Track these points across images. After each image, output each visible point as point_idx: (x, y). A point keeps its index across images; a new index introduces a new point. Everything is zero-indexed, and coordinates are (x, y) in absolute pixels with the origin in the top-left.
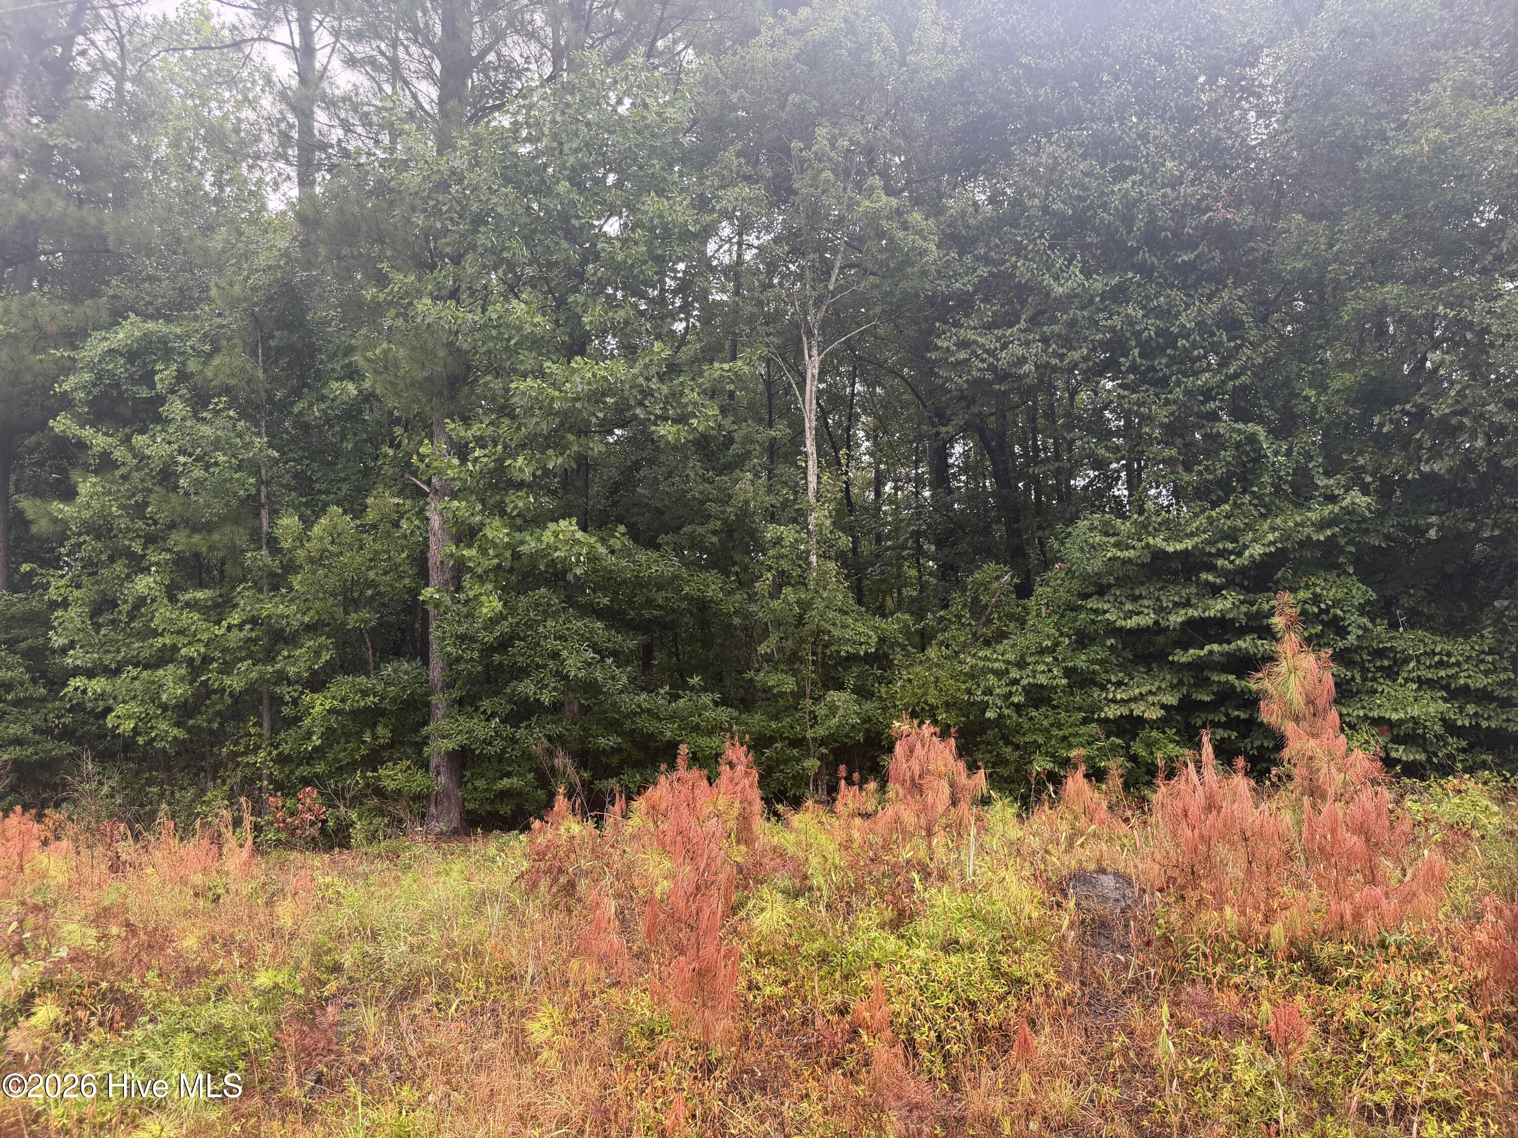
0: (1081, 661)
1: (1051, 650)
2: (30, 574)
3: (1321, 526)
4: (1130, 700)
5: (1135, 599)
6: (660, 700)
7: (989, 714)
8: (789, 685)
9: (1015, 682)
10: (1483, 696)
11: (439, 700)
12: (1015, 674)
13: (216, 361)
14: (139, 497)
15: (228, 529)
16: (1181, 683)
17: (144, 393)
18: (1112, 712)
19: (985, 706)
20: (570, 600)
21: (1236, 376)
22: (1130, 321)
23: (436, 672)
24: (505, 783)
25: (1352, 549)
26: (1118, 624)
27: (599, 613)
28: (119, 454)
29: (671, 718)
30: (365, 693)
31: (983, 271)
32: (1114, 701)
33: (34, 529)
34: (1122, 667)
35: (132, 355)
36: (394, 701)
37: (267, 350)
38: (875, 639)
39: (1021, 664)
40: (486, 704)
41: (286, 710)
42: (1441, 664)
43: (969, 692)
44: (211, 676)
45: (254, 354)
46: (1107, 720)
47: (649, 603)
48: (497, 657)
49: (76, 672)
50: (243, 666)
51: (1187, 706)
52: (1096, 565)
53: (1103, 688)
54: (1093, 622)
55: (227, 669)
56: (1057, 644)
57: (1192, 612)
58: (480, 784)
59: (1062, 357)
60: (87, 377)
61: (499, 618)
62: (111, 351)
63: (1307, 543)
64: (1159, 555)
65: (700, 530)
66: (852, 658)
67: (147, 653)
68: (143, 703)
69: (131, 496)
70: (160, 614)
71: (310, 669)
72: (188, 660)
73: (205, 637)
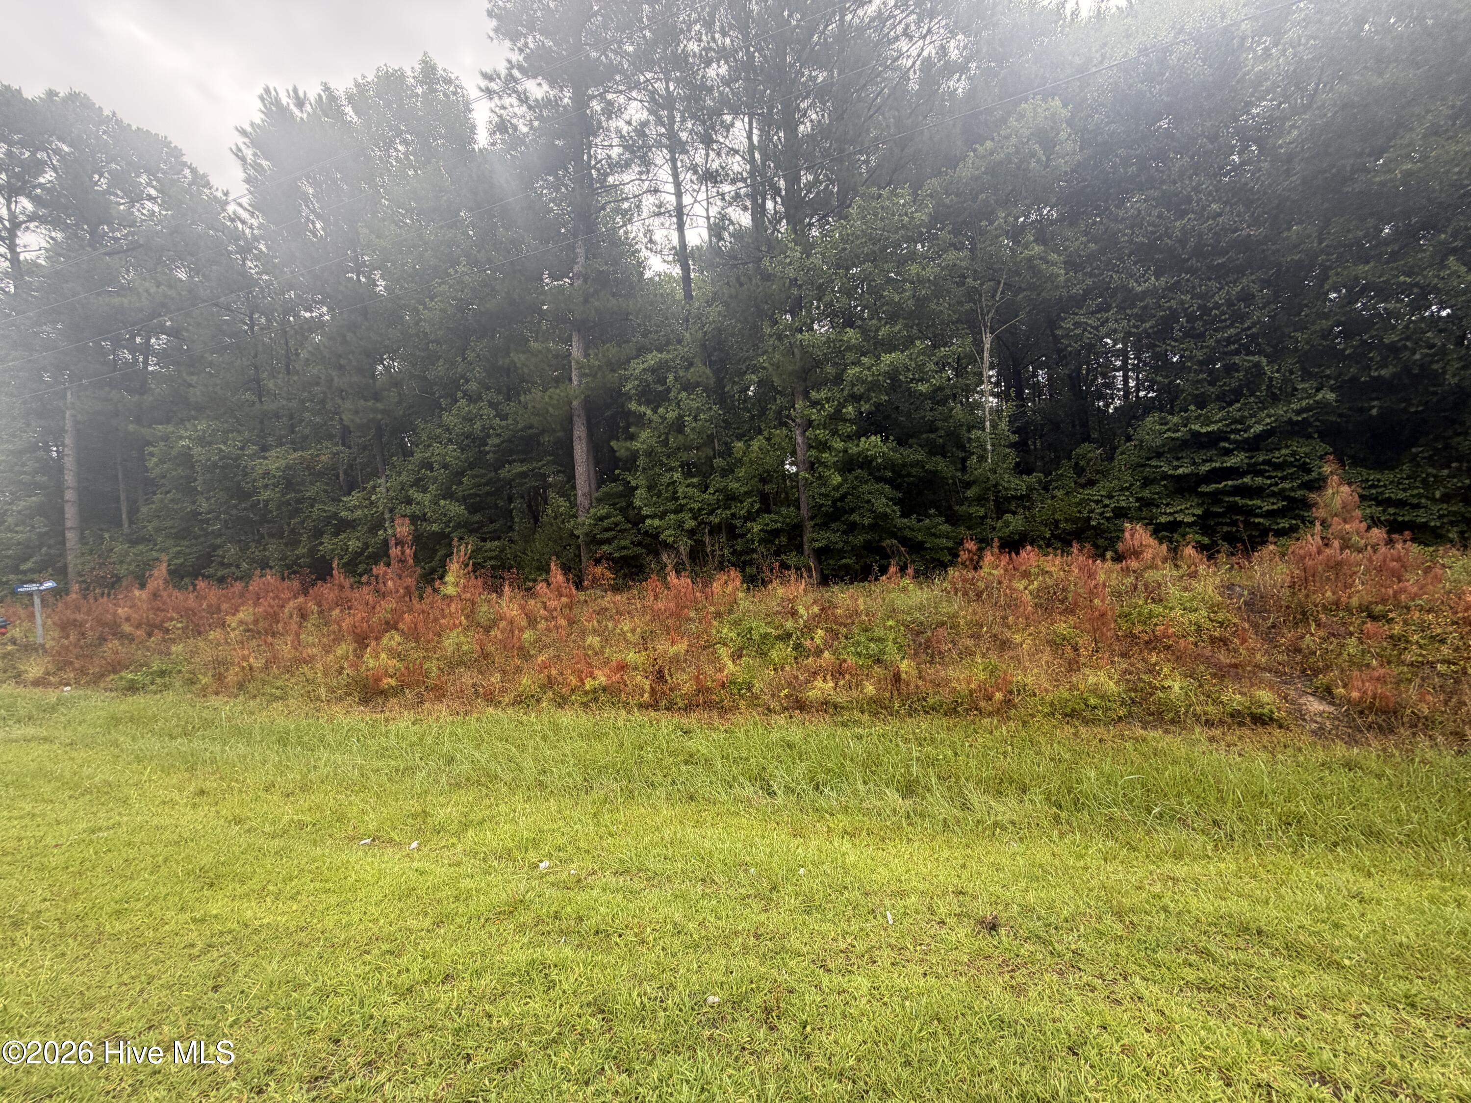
0: (1146, 494)
1: (1127, 489)
2: (619, 475)
3: (1298, 412)
4: (1175, 512)
5: (1178, 459)
6: (912, 521)
7: (1093, 523)
8: (982, 513)
9: (1107, 506)
10: (1401, 504)
11: (809, 524)
12: (1107, 502)
13: (692, 370)
14: (663, 438)
15: (704, 449)
16: (1203, 503)
17: (660, 388)
18: (1163, 519)
19: (1089, 518)
20: (870, 474)
21: (1249, 328)
22: (1182, 303)
23: (804, 512)
24: (844, 561)
25: (1318, 424)
26: (1170, 472)
27: (886, 481)
28: (655, 418)
29: (920, 530)
30: (776, 522)
31: (1089, 281)
32: (1165, 513)
33: (618, 454)
34: (1168, 496)
35: (653, 370)
36: (787, 525)
37: (710, 361)
38: (1024, 488)
39: (1110, 497)
40: (833, 526)
41: (738, 531)
42: (1373, 486)
43: (1080, 512)
44: (703, 517)
45: (705, 364)
46: (1161, 523)
47: (909, 475)
48: (839, 504)
49: (647, 517)
50: (719, 511)
51: (1207, 515)
52: (1159, 442)
53: (1158, 506)
54: (1154, 472)
55: (711, 513)
56: (1132, 485)
57: (1214, 464)
58: (831, 562)
59: (1137, 327)
60: (636, 383)
61: (840, 485)
62: (644, 369)
63: (1290, 422)
64: (1196, 434)
65: (932, 436)
66: (1014, 497)
67: (673, 507)
68: (674, 529)
69: (659, 437)
70: (681, 490)
71: (749, 512)
72: (691, 510)
73: (700, 499)
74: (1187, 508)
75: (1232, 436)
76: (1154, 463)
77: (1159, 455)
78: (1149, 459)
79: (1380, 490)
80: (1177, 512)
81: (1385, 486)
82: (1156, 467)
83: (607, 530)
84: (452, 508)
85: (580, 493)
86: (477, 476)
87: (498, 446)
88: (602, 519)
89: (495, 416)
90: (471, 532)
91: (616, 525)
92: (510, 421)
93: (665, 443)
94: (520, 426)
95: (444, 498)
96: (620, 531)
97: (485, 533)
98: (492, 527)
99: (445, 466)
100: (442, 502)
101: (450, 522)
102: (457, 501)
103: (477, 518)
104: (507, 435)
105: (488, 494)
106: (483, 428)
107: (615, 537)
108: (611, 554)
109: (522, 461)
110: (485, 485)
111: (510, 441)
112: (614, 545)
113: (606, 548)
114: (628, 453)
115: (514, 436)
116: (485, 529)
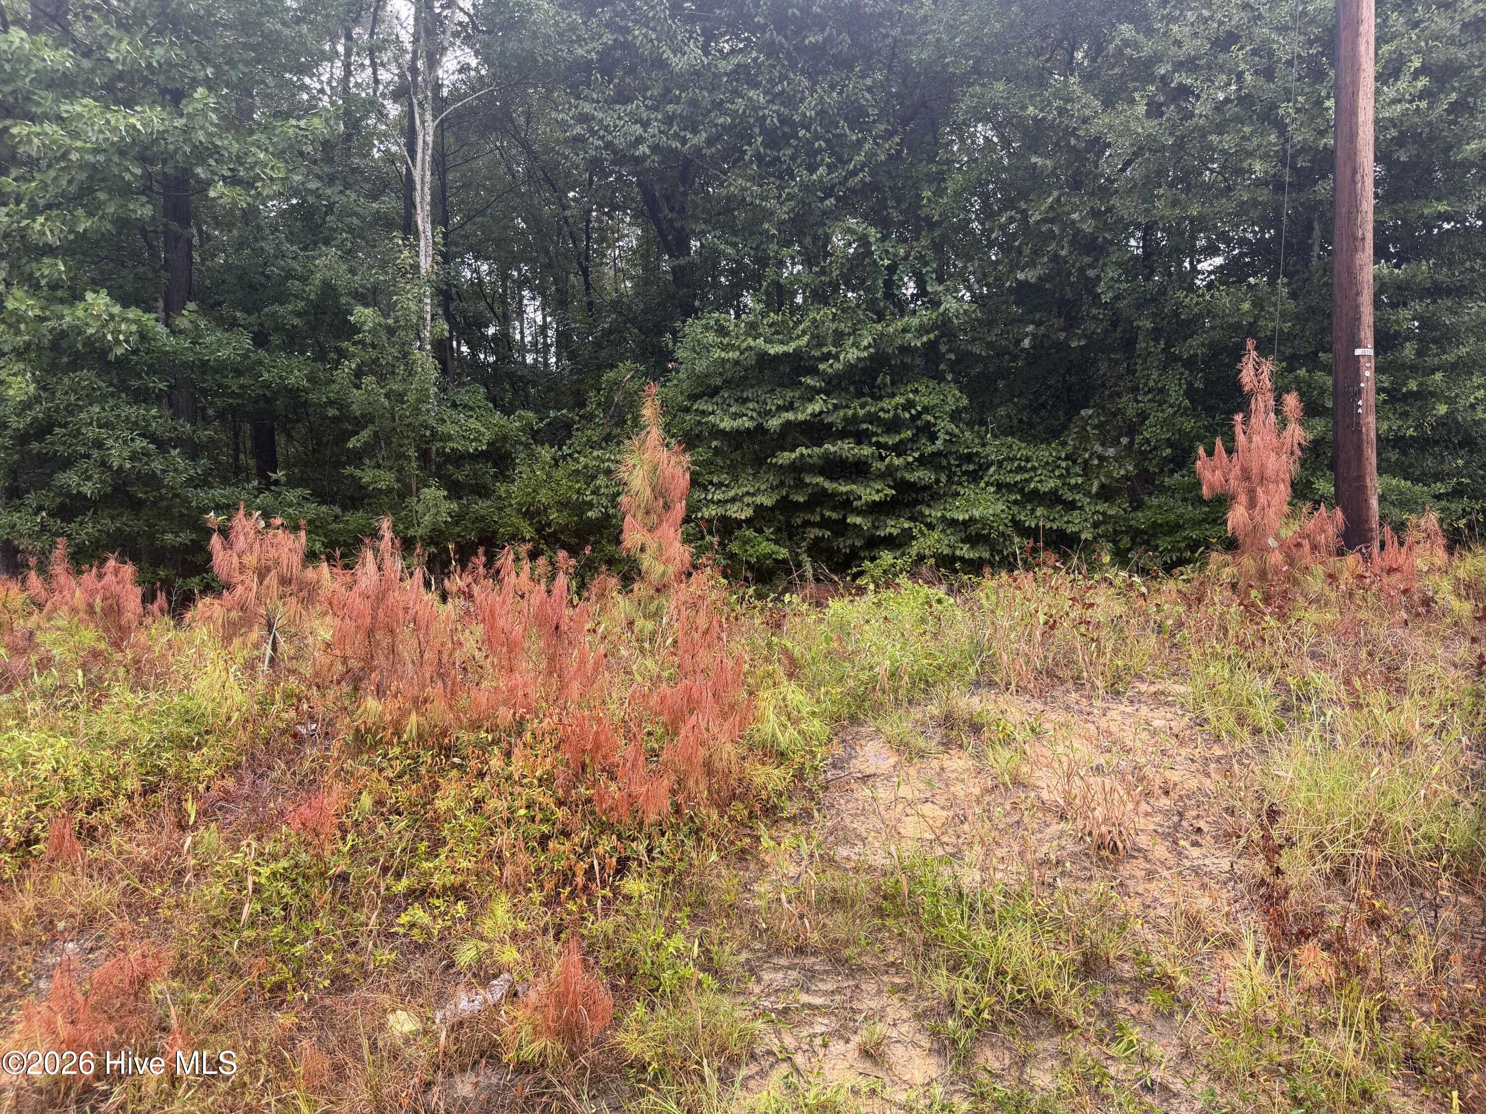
3: (919, 332)
26: (722, 426)
54: (699, 423)
64: (760, 357)
74: (748, 493)
75: (822, 367)
76: (701, 405)
77: (713, 392)
78: (694, 397)
79: (1027, 476)
80: (733, 500)
81: (1034, 469)
82: (703, 413)
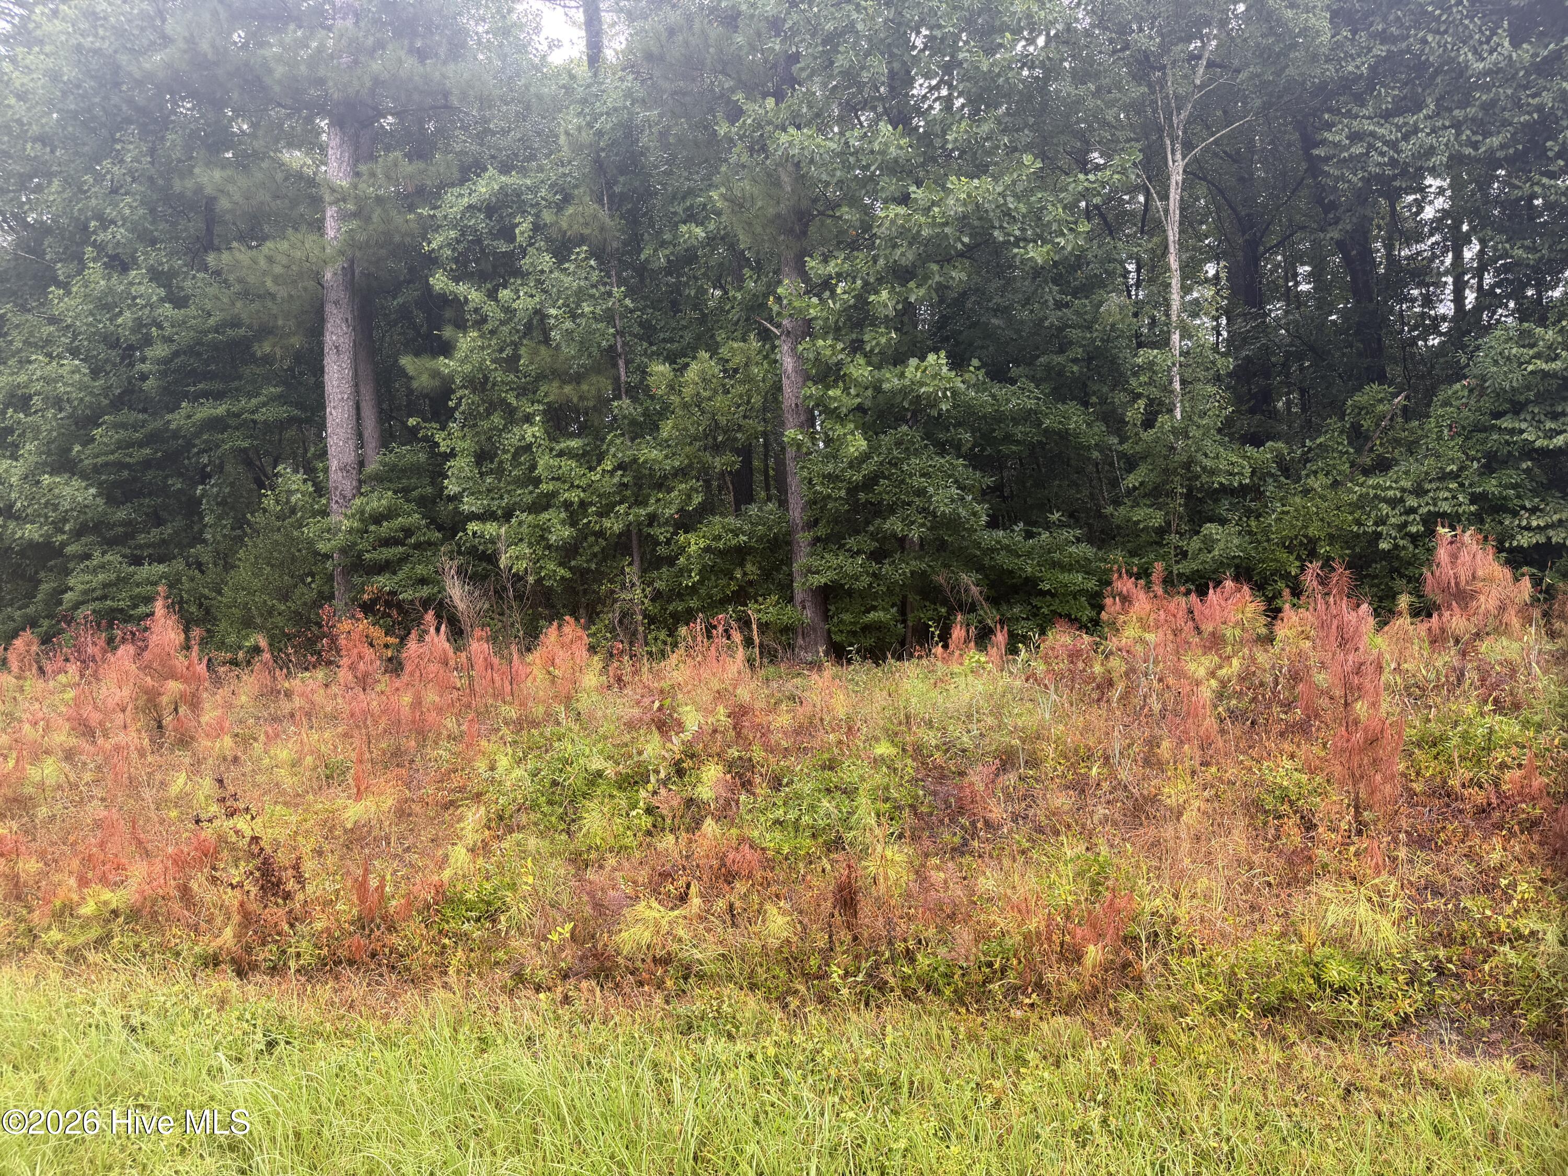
0: (1491, 486)
1: (1454, 476)
2: (417, 427)
5: (1555, 416)
6: (1016, 534)
7: (1384, 545)
8: (1157, 519)
9: (1412, 510)
11: (803, 538)
12: (1412, 502)
13: (570, 210)
14: (508, 351)
15: (594, 379)
17: (504, 247)
18: (1524, 540)
19: (1378, 536)
20: (927, 436)
23: (796, 513)
24: (872, 615)
27: (960, 450)
28: (490, 309)
29: (1029, 554)
30: (736, 533)
31: (1380, 50)
32: (1528, 528)
33: (414, 384)
34: (1535, 493)
35: (490, 209)
36: (760, 539)
37: (611, 197)
38: (1248, 471)
39: (1419, 491)
40: (851, 542)
41: (661, 550)
43: (1359, 523)
44: (590, 519)
45: (600, 201)
46: (1520, 548)
47: (1008, 438)
48: (862, 496)
49: (473, 517)
50: (621, 509)
52: (1516, 379)
53: (1515, 514)
54: (1507, 443)
55: (605, 512)
56: (1462, 469)
58: (846, 617)
59: (1475, 146)
60: (453, 234)
61: (865, 457)
62: (470, 207)
65: (1060, 359)
66: (1225, 490)
67: (529, 499)
68: (530, 545)
69: (501, 350)
70: (544, 462)
71: (681, 510)
72: (567, 505)
73: (583, 482)
76: (1506, 423)
78: (1498, 415)
80: (1552, 526)
83: (387, 542)
84: (67, 491)
85: (334, 464)
86: (124, 426)
87: (166, 361)
88: (378, 519)
89: (162, 300)
90: (111, 543)
91: (408, 532)
92: (192, 311)
93: (511, 363)
94: (212, 321)
95: (55, 471)
96: (418, 546)
97: (140, 547)
98: (155, 534)
99: (58, 403)
100: (46, 479)
101: (65, 520)
102: (84, 476)
103: (121, 514)
104: (184, 337)
105: (147, 464)
106: (139, 324)
107: (404, 559)
108: (393, 593)
109: (219, 396)
110: (141, 445)
111: (190, 351)
112: (401, 575)
113: (384, 583)
114: (437, 383)
115: (199, 343)
116: (142, 538)
